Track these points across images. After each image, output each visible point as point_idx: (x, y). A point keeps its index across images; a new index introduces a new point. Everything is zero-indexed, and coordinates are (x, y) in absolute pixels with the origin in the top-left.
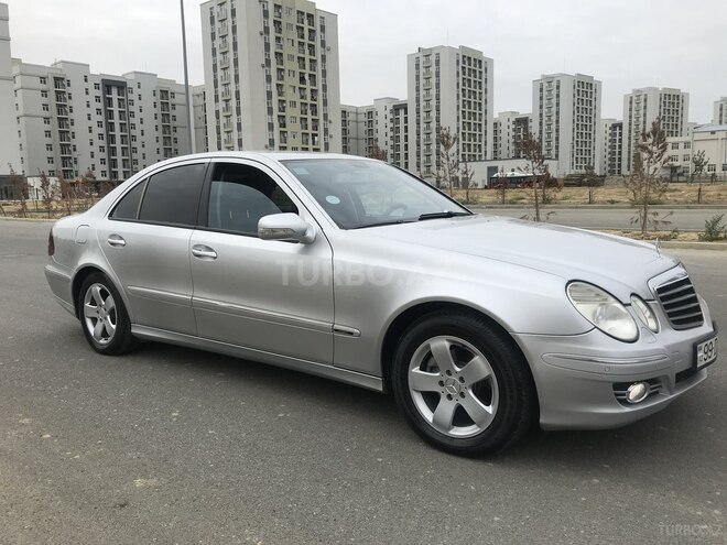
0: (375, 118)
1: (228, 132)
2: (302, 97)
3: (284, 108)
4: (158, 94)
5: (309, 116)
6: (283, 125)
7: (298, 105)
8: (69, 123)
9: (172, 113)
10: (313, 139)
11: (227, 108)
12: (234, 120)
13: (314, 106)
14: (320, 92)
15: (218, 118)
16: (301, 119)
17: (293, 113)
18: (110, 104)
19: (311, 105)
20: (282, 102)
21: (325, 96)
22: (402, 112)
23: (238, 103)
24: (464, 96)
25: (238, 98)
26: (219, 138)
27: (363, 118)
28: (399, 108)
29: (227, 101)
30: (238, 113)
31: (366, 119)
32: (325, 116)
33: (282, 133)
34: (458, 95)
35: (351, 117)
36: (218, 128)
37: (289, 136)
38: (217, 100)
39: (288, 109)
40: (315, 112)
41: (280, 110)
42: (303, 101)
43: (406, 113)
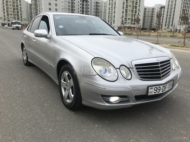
0: (154, 10)
1: (112, 14)
2: (133, 4)
3: (127, 7)
4: (95, 3)
5: (134, 10)
6: (126, 12)
7: (131, 6)
8: (74, 10)
9: (98, 8)
10: (135, 16)
11: (112, 7)
12: (113, 10)
13: (136, 7)
14: (138, 3)
15: (109, 9)
16: (132, 10)
17: (130, 8)
18: (84, 6)
19: (135, 6)
20: (127, 5)
21: (140, 4)
22: (163, 9)
23: (115, 6)
24: (184, 4)
25: (115, 4)
26: (109, 15)
27: (151, 10)
28: (162, 7)
29: (112, 5)
30: (115, 8)
31: (152, 11)
32: (139, 10)
33: (126, 14)
34: (182, 4)
35: (147, 10)
36: (109, 12)
37: (128, 15)
38: (109, 5)
39: (128, 7)
40: (136, 8)
41: (126, 8)
42: (133, 5)
43: (164, 9)
